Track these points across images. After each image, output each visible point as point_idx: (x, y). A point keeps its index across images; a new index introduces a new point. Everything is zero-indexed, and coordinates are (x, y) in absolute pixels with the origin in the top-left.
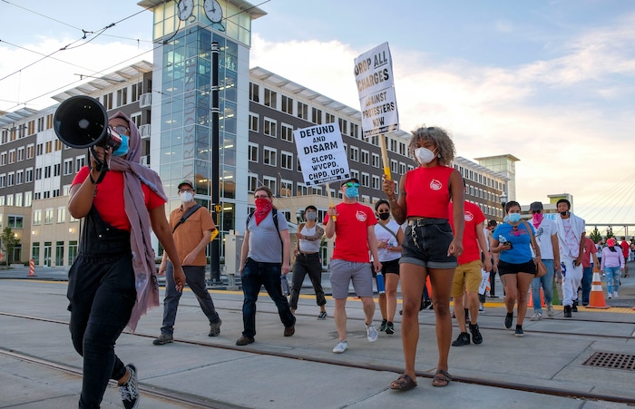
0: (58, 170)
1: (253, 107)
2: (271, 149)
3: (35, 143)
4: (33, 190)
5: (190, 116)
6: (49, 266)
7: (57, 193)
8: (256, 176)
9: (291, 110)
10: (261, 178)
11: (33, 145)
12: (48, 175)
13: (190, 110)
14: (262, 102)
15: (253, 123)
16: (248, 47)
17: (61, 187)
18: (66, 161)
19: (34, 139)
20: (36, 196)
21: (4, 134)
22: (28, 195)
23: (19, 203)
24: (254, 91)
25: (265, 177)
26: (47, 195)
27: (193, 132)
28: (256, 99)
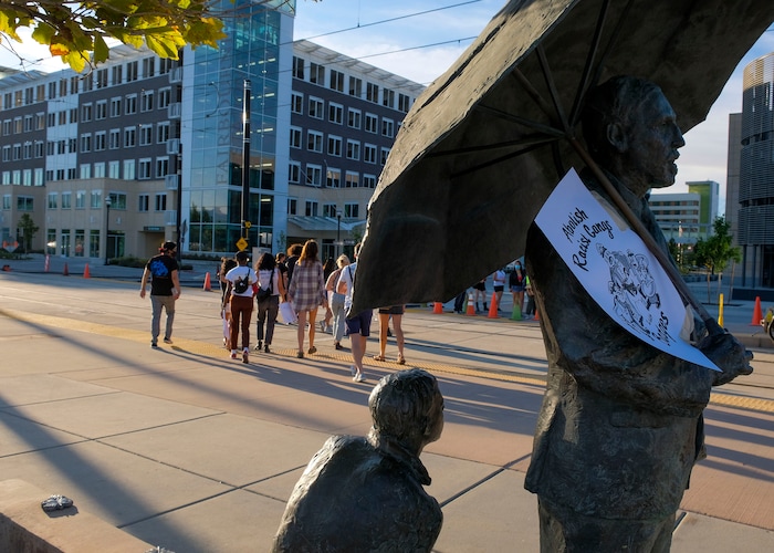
0: (74, 146)
1: (296, 85)
2: (316, 133)
3: (46, 112)
4: (44, 166)
5: (225, 97)
6: (68, 255)
7: (74, 174)
8: (298, 164)
9: (341, 88)
10: (303, 166)
11: (43, 113)
12: (61, 150)
13: (226, 91)
14: (307, 79)
15: (296, 102)
16: (293, 17)
17: (78, 165)
18: (83, 136)
19: (44, 106)
20: (48, 176)
21: (8, 97)
22: (39, 173)
23: (27, 182)
24: (298, 66)
25: (309, 165)
26: (61, 174)
27: (228, 117)
28: (301, 75)
